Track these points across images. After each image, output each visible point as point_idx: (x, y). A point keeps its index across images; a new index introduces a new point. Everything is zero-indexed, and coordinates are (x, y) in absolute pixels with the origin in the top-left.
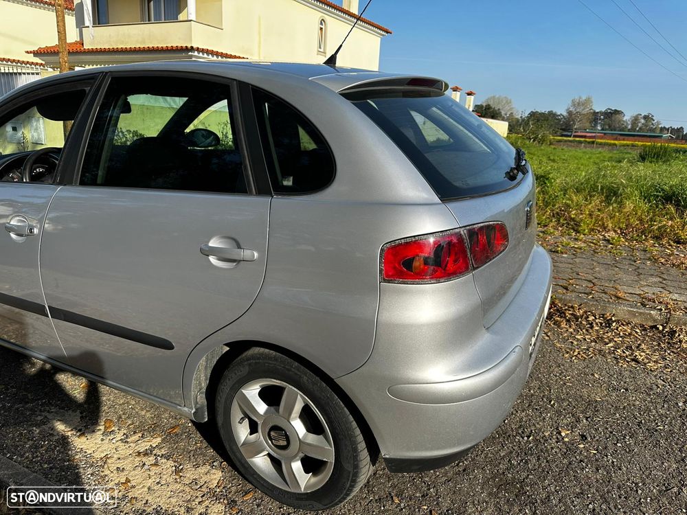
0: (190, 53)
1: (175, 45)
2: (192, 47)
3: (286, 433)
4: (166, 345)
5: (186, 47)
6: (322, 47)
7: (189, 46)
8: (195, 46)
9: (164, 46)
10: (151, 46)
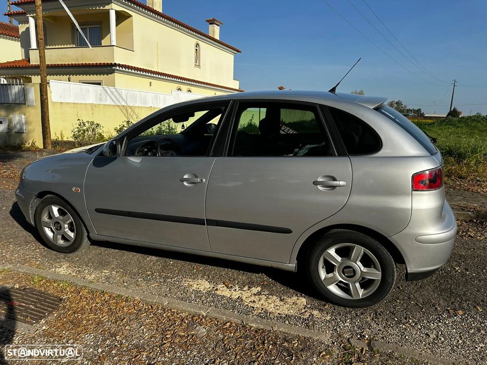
0: (114, 68)
1: (102, 62)
2: (115, 64)
3: (353, 269)
4: (288, 231)
5: (111, 63)
6: (198, 62)
7: (113, 63)
8: (117, 63)
9: (94, 63)
10: (84, 63)
